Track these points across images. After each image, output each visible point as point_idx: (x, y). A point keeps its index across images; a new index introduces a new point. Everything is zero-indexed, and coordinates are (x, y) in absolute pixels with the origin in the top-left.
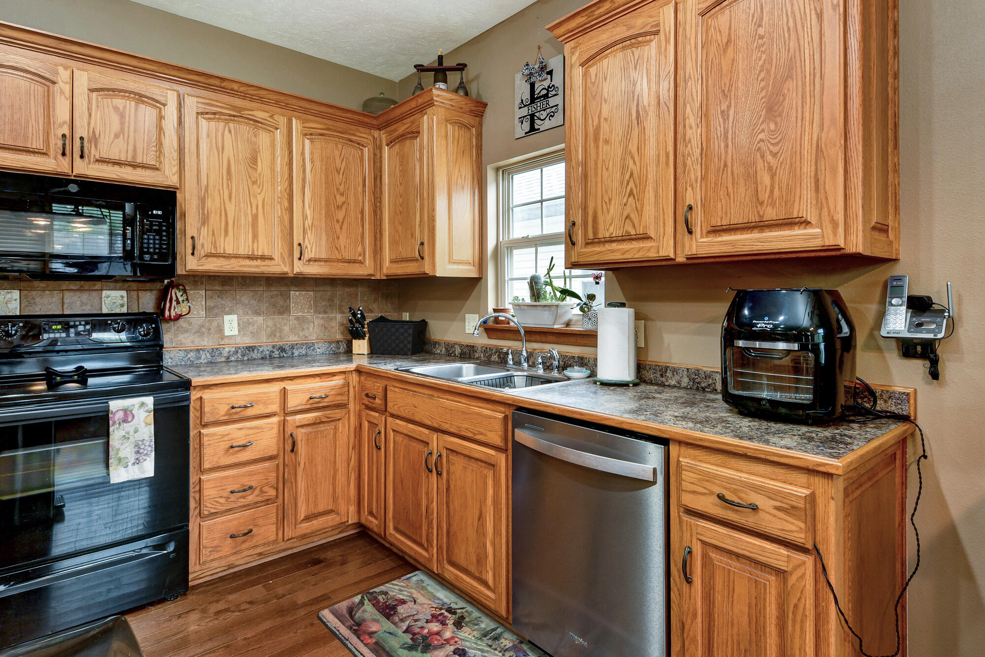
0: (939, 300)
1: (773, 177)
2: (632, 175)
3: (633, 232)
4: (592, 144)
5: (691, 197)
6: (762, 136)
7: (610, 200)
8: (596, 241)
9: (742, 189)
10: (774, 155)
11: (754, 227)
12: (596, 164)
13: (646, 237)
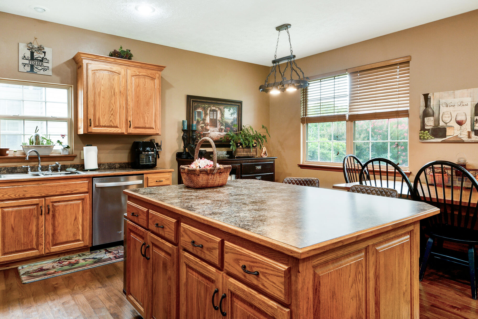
1: (148, 118)
2: (112, 109)
3: (113, 125)
5: (130, 119)
6: (145, 109)
7: (105, 115)
8: (99, 126)
9: (141, 120)
10: (148, 114)
11: (144, 128)
12: (99, 103)
13: (117, 127)
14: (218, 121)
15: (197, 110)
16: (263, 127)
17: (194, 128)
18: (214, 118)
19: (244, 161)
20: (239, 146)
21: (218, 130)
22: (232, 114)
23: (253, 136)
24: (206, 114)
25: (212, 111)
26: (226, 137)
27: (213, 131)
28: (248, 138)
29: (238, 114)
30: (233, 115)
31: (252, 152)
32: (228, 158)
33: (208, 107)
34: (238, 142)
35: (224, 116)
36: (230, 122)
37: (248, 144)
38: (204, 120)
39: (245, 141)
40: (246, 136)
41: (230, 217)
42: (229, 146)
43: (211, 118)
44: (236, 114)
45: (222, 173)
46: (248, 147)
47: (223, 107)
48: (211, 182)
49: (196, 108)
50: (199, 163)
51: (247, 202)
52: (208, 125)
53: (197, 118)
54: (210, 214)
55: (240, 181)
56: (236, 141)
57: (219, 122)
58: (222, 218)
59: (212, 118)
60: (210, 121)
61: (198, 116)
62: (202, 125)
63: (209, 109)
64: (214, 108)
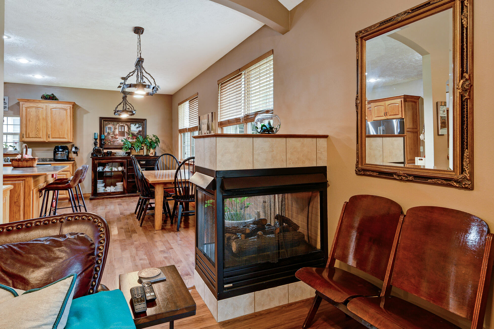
0: (78, 147)
1: (62, 132)
2: (37, 128)
3: (38, 137)
4: (28, 122)
5: (49, 133)
6: (60, 127)
7: (32, 131)
8: (29, 137)
9: (57, 133)
10: (62, 130)
11: (59, 138)
12: (29, 125)
13: (40, 138)
14: (125, 133)
17: (103, 137)
18: (122, 131)
21: (126, 138)
24: (115, 129)
25: (121, 126)
30: (138, 128)
35: (130, 129)
36: (135, 133)
38: (114, 132)
43: (119, 131)
44: (141, 128)
47: (130, 123)
49: (107, 125)
52: (117, 135)
53: (108, 131)
57: (127, 133)
60: (119, 133)
61: (109, 129)
62: (112, 135)
63: (118, 125)
64: (122, 124)
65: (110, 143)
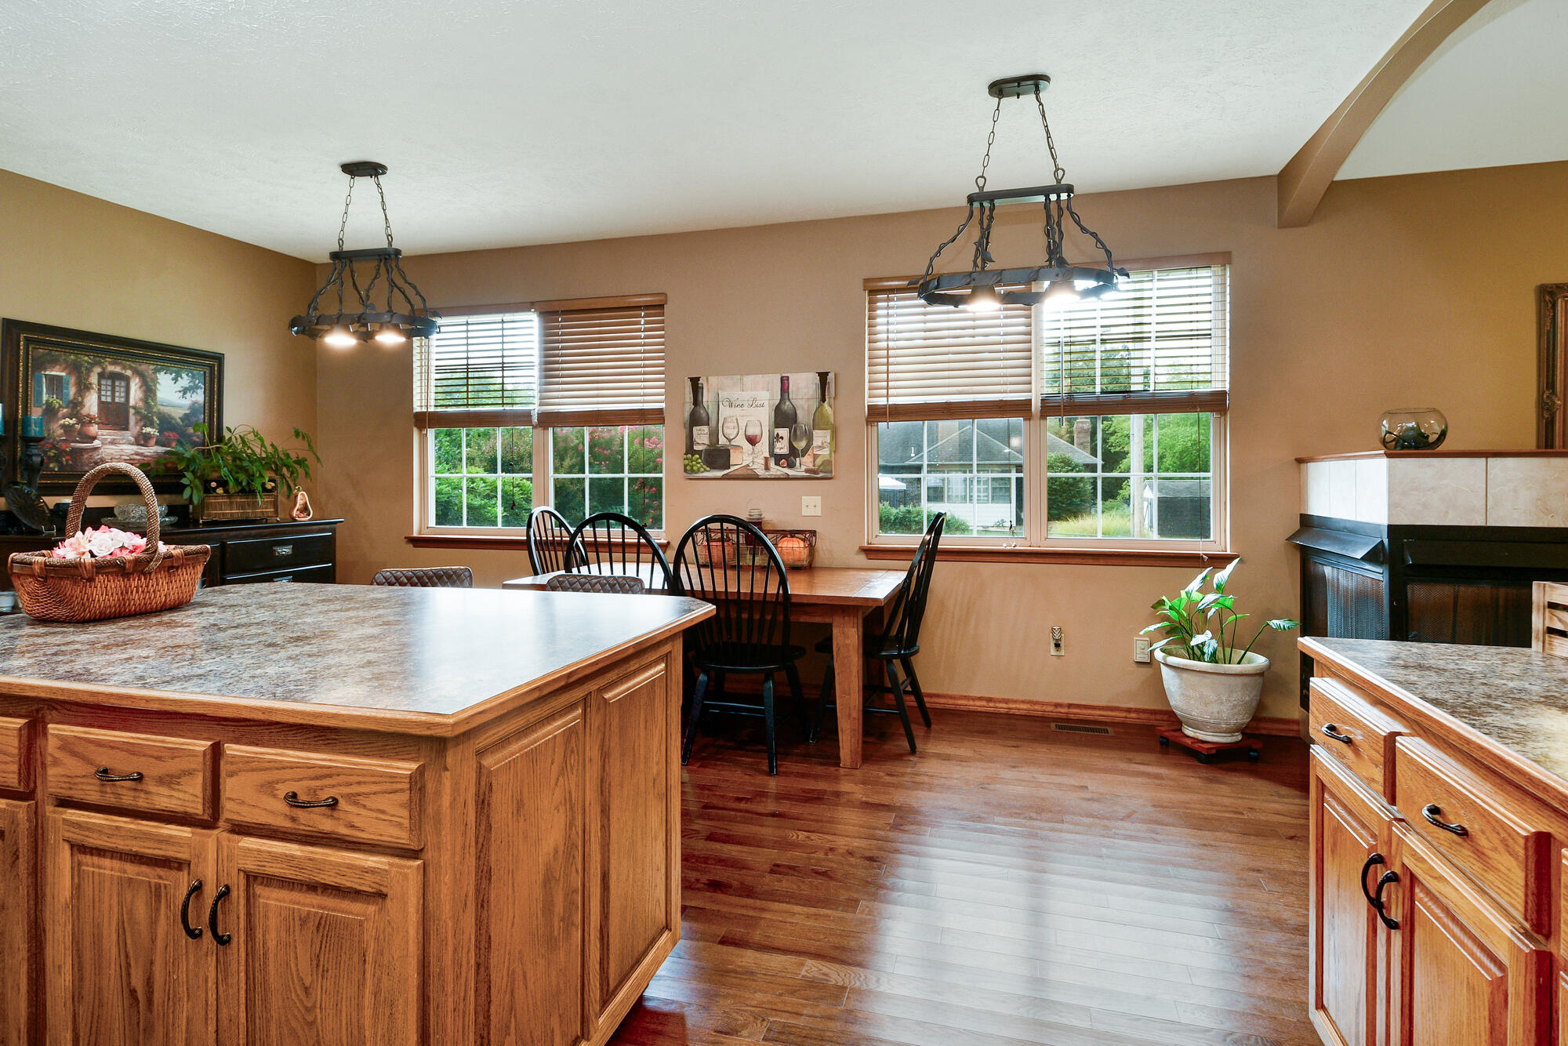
14: (132, 411)
15: (45, 370)
16: (297, 434)
17: (34, 431)
18: (117, 400)
19: (232, 533)
20: (214, 489)
21: (132, 439)
22: (185, 391)
23: (263, 459)
24: (83, 387)
25: (109, 378)
26: (163, 461)
27: (113, 443)
28: (245, 464)
29: (207, 391)
30: (188, 395)
31: (262, 506)
32: (173, 525)
33: (93, 365)
34: (210, 478)
35: (155, 395)
36: (177, 414)
37: (248, 483)
38: (75, 406)
39: (237, 473)
40: (241, 460)
41: (237, 681)
42: (180, 489)
43: (103, 399)
44: (201, 392)
45: (177, 568)
46: (248, 492)
47: (152, 367)
48: (136, 599)
49: (40, 365)
50: (90, 541)
51: (279, 641)
52: (90, 422)
53: (45, 397)
54: (168, 682)
55: (237, 589)
56: (202, 475)
57: (137, 412)
58: (213, 685)
59: (109, 400)
60: (100, 409)
61: (50, 391)
62: (68, 421)
63: (98, 370)
64: (118, 369)
65: (56, 459)
